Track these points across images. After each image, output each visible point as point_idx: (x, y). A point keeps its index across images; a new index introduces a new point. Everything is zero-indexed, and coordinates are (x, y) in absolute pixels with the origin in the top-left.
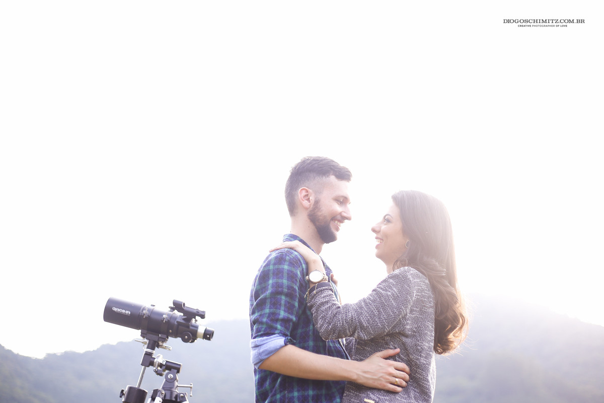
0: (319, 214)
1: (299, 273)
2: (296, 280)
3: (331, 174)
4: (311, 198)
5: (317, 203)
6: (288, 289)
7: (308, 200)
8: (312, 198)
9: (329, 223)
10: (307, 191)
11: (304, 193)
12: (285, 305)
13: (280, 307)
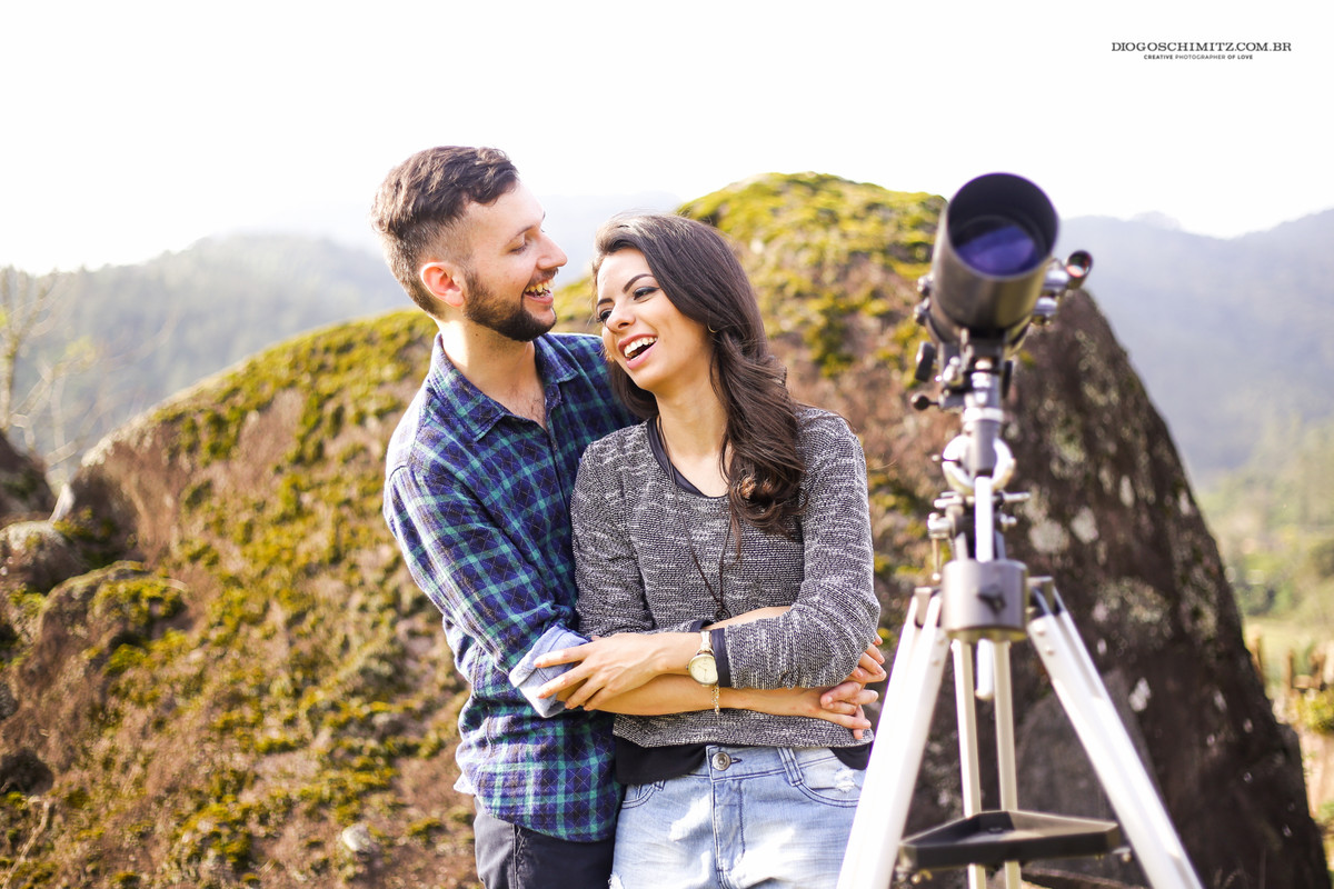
0: (489, 303)
1: (461, 496)
2: (467, 514)
3: (465, 203)
4: (455, 279)
5: (474, 284)
6: (467, 540)
7: (451, 285)
8: (458, 279)
9: (522, 305)
10: (440, 270)
11: (436, 277)
12: (487, 571)
13: (481, 581)
